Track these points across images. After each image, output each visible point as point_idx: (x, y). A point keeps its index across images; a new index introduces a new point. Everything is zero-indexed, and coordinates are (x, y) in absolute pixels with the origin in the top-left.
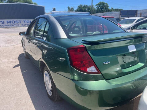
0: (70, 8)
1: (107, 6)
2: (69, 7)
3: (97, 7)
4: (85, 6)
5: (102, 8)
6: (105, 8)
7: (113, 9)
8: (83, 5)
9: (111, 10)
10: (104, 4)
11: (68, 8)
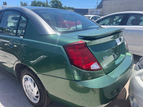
0: (23, 3)
1: (61, 4)
2: (21, 2)
3: (51, 4)
4: (39, 2)
5: (56, 6)
6: (59, 6)
7: (66, 7)
8: (37, 1)
9: (64, 8)
10: (57, 2)
11: (21, 4)
